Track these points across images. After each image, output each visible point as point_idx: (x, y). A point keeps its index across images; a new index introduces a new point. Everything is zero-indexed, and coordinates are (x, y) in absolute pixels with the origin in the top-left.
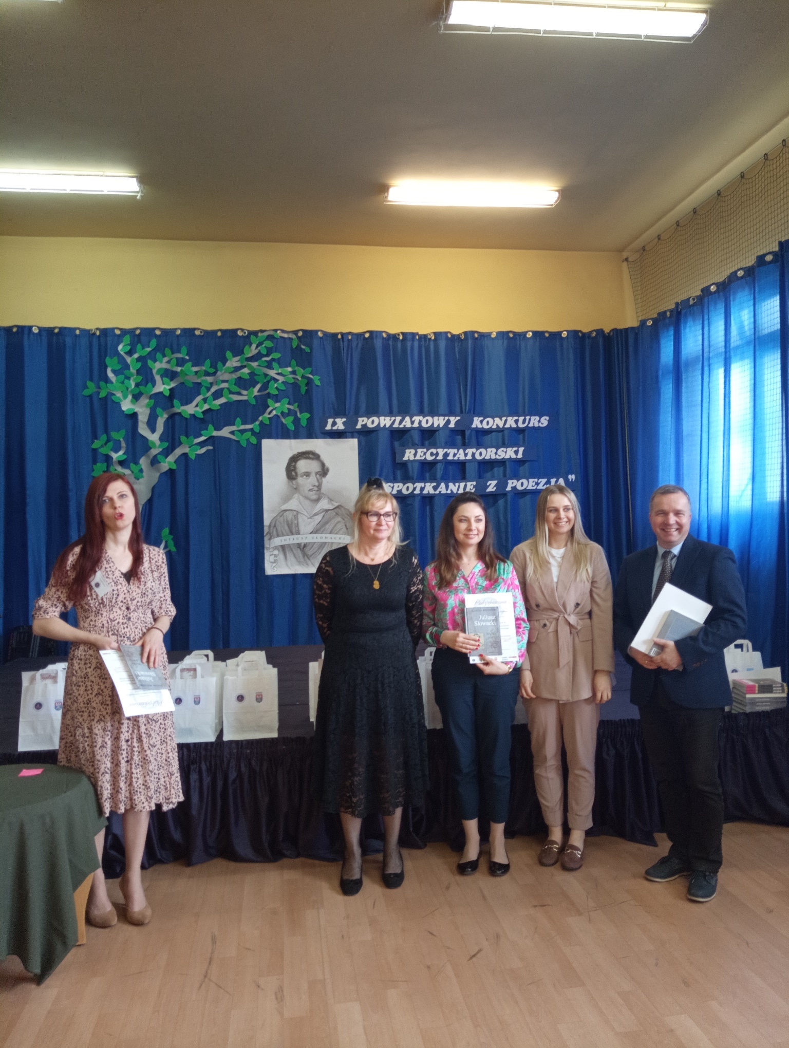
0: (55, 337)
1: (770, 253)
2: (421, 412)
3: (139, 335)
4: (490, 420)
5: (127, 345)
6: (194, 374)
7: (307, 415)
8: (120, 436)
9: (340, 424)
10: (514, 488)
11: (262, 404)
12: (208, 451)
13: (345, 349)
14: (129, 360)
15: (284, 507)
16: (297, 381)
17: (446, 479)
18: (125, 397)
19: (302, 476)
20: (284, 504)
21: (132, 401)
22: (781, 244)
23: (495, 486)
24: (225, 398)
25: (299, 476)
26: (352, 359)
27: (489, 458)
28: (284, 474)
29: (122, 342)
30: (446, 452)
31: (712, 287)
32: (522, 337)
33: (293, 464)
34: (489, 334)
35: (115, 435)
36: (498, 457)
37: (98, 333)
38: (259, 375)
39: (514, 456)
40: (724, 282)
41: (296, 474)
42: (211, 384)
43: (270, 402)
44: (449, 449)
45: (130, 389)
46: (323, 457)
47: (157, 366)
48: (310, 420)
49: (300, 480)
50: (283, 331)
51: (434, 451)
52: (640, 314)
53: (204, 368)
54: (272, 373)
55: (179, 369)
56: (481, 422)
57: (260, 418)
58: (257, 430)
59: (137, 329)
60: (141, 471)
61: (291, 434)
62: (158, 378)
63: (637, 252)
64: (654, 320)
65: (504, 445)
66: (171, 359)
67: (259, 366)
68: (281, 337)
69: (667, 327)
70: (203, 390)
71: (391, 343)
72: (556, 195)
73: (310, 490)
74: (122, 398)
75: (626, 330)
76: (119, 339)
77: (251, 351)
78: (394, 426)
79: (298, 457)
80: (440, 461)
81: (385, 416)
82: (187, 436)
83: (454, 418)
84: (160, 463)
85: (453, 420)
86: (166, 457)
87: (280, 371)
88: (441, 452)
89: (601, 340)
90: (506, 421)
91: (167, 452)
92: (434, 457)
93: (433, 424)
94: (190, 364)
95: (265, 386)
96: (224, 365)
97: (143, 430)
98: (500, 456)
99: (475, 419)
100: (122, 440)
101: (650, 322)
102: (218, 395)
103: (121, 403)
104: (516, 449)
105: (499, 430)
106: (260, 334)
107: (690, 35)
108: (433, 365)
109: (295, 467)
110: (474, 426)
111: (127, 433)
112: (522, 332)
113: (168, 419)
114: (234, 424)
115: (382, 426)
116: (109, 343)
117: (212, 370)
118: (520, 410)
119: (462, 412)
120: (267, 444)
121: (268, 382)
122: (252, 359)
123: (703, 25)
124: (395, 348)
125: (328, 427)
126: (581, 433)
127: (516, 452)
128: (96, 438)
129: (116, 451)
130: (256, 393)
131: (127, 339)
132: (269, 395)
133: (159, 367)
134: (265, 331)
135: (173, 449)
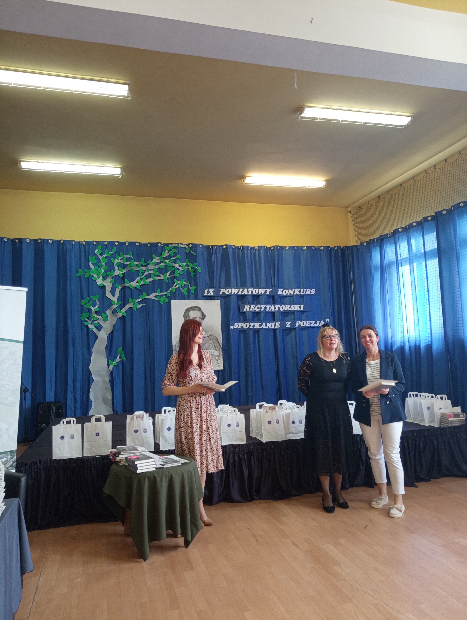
0: (61, 245)
1: (430, 216)
2: (252, 287)
3: (105, 245)
4: (286, 290)
5: (100, 250)
6: (136, 265)
7: (194, 287)
8: (96, 298)
9: (211, 292)
10: (299, 325)
11: (172, 280)
12: (143, 306)
13: (214, 254)
14: (101, 258)
16: (189, 270)
17: (266, 321)
18: (99, 278)
21: (102, 279)
23: (290, 324)
24: (152, 278)
26: (217, 259)
27: (287, 310)
28: (183, 318)
30: (265, 307)
31: (400, 229)
32: (301, 249)
33: (187, 313)
34: (285, 247)
35: (93, 298)
36: (291, 310)
37: (84, 243)
38: (170, 267)
39: (299, 309)
40: (406, 227)
41: (189, 318)
42: (145, 271)
43: (175, 280)
44: (266, 305)
45: (101, 273)
46: (202, 309)
48: (196, 290)
50: (181, 243)
51: (260, 306)
52: (358, 239)
54: (176, 266)
55: (128, 263)
56: (282, 291)
57: (170, 289)
58: (169, 295)
59: (105, 241)
60: (107, 317)
61: (186, 297)
62: (116, 267)
63: (356, 208)
64: (369, 243)
65: (294, 303)
66: (123, 258)
67: (169, 262)
68: (180, 247)
69: (375, 247)
70: (140, 274)
71: (236, 251)
72: (325, 183)
74: (97, 279)
75: (352, 246)
76: (96, 247)
77: (166, 254)
78: (239, 293)
79: (190, 309)
80: (262, 311)
81: (234, 288)
82: (132, 299)
83: (269, 289)
84: (117, 312)
85: (269, 291)
86: (121, 309)
87: (180, 265)
88: (263, 307)
89: (340, 252)
90: (294, 291)
91: (121, 307)
92: (259, 309)
93: (258, 292)
94: (134, 260)
95: (173, 273)
96: (152, 262)
97: (108, 295)
98: (292, 309)
99: (279, 290)
100: (97, 300)
101: (365, 244)
102: (148, 276)
103: (97, 281)
104: (300, 305)
105: (291, 296)
106: (169, 246)
107: (403, 124)
108: (257, 263)
109: (188, 315)
110: (279, 294)
111: (100, 296)
112: (301, 247)
113: (121, 289)
114: (156, 292)
115: (233, 293)
116: (90, 249)
117: (145, 264)
118: (301, 286)
119: (272, 286)
120: (173, 302)
121: (175, 270)
122: (166, 258)
123: (409, 122)
124: (238, 254)
125: (205, 294)
126: (331, 298)
127: (300, 307)
128: (83, 300)
129: (94, 307)
130: (168, 276)
131: (100, 247)
132: (175, 277)
133: (117, 262)
134: (173, 244)
135: (124, 306)
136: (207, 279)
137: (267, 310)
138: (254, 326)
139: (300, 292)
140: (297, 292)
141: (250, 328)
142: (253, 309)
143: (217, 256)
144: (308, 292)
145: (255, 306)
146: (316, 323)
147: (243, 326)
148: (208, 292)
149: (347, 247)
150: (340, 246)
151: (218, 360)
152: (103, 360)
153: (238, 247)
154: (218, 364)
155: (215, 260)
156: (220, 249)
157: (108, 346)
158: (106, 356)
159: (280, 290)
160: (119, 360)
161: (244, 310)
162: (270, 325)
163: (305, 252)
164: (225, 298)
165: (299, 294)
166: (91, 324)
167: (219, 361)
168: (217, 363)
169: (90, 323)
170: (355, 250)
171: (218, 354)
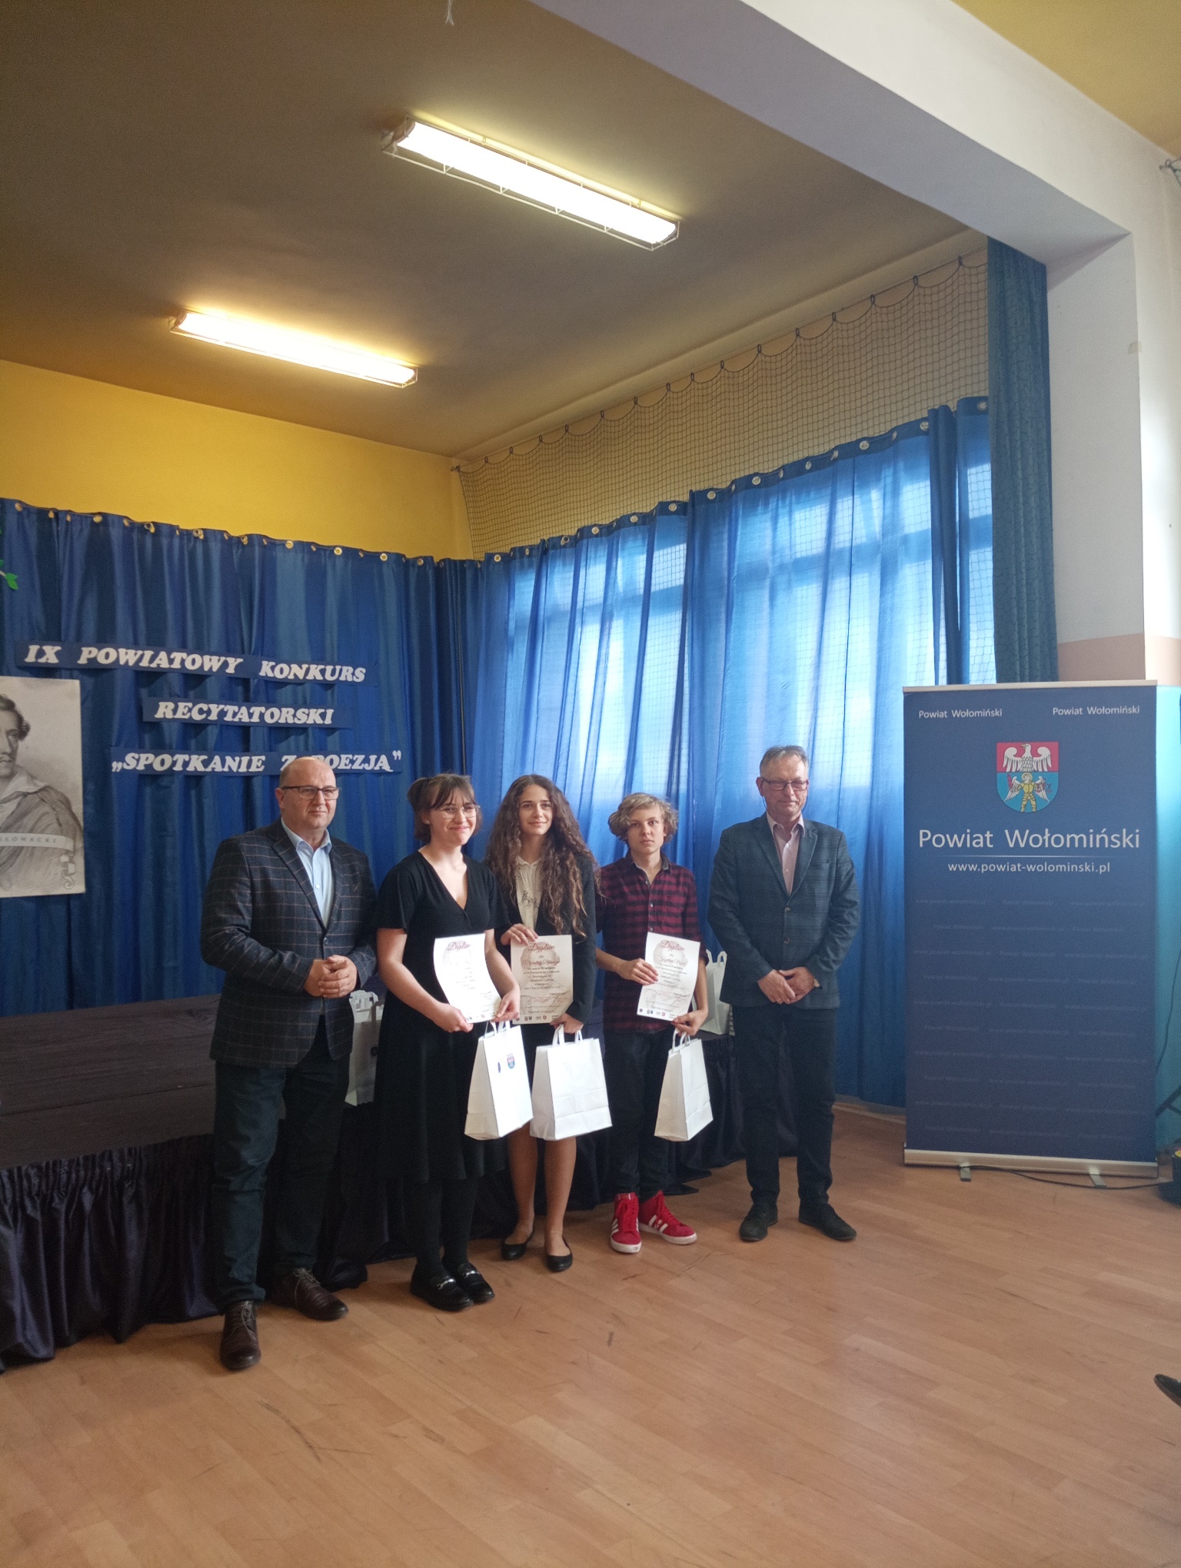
136: (38, 614)
143: (72, 543)
146: (366, 761)
149: (447, 561)
150: (432, 557)
151: (70, 865)
153: (142, 525)
154: (68, 878)
155: (64, 553)
156: (81, 524)
162: (236, 764)
163: (339, 564)
164: (96, 677)
167: (71, 868)
168: (66, 873)
170: (469, 575)
171: (69, 846)
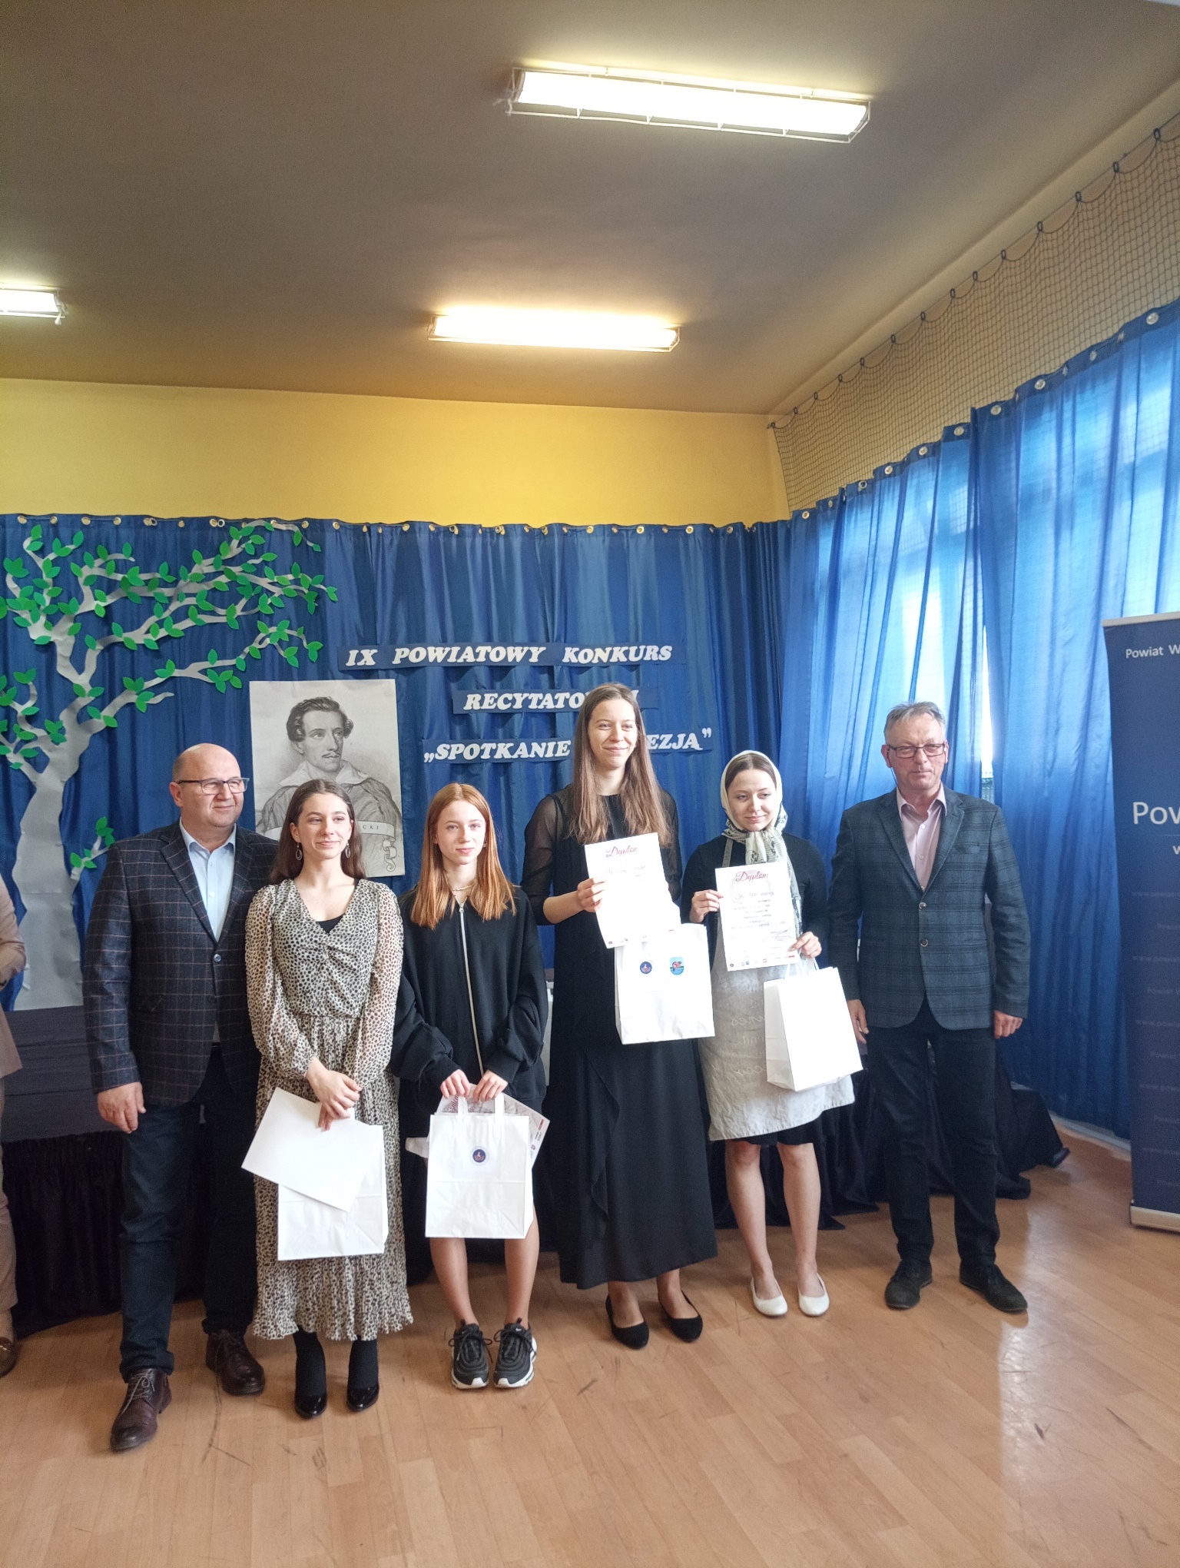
1: (960, 425)
2: (489, 640)
3: (55, 526)
4: (589, 651)
5: (38, 540)
6: (144, 583)
7: (319, 645)
8: (27, 678)
9: (368, 658)
11: (249, 628)
12: (166, 698)
13: (374, 551)
14: (40, 562)
15: (286, 782)
16: (303, 596)
17: (527, 736)
18: (35, 619)
19: (312, 736)
20: (285, 777)
21: (45, 625)
22: (974, 411)
24: (192, 620)
25: (307, 735)
26: (384, 562)
28: (285, 732)
29: (30, 536)
30: (527, 698)
31: (887, 469)
32: (630, 533)
33: (298, 718)
34: (584, 529)
35: (19, 677)
38: (244, 586)
40: (903, 462)
41: (303, 732)
42: (170, 599)
43: (260, 625)
44: (530, 693)
45: (42, 607)
46: (343, 707)
47: (86, 572)
48: (323, 653)
49: (309, 741)
50: (279, 521)
51: (510, 697)
52: (793, 502)
53: (158, 575)
54: (264, 582)
55: (119, 577)
56: (577, 654)
57: (247, 650)
58: (242, 667)
59: (52, 515)
60: (62, 731)
61: (295, 673)
62: (86, 590)
63: (786, 414)
64: (813, 513)
66: (107, 562)
67: (243, 571)
68: (276, 529)
69: (827, 521)
70: (157, 607)
71: (441, 539)
72: (673, 335)
73: (324, 756)
74: (30, 621)
75: (775, 524)
76: (24, 531)
77: (233, 549)
78: (449, 660)
79: (304, 708)
80: (518, 711)
81: (436, 646)
82: (134, 678)
83: (537, 648)
84: (91, 718)
85: (536, 652)
86: (101, 710)
87: (276, 580)
88: (519, 698)
89: (740, 539)
90: (611, 653)
91: (102, 703)
92: (509, 705)
93: (506, 657)
94: (137, 568)
95: (253, 602)
96: (190, 571)
97: (65, 669)
99: (568, 649)
100: (30, 683)
101: (805, 515)
102: (180, 615)
103: (29, 628)
105: (603, 666)
106: (244, 525)
107: (847, 133)
108: (503, 571)
109: (301, 722)
110: (566, 660)
111: (39, 671)
112: (631, 526)
113: (103, 651)
114: (207, 660)
115: (431, 660)
116: (8, 537)
117: (170, 579)
118: (632, 638)
119: (548, 640)
120: (255, 686)
121: (258, 595)
122: (232, 561)
123: (863, 121)
124: (448, 548)
125: (351, 663)
126: (717, 669)
129: (22, 703)
130: (239, 613)
131: (37, 531)
132: (259, 615)
133: (89, 574)
134: (253, 520)
135: (112, 697)
136: (356, 619)
137: (533, 706)
138: (493, 752)
139: (626, 653)
140: (618, 654)
141: (482, 757)
142: (490, 705)
143: (383, 554)
144: (652, 653)
145: (496, 695)
146: (674, 740)
147: (462, 754)
148: (359, 657)
149: (761, 525)
150: (742, 523)
151: (392, 850)
152: (55, 855)
153: (446, 528)
154: (390, 861)
156: (392, 535)
157: (67, 812)
158: (60, 842)
159: (570, 649)
160: (101, 852)
161: (465, 708)
162: (542, 750)
163: (643, 541)
164: (410, 675)
165: (625, 660)
166: (15, 752)
167: (393, 852)
168: (388, 857)
169: (12, 749)
170: (781, 533)
171: (391, 832)
